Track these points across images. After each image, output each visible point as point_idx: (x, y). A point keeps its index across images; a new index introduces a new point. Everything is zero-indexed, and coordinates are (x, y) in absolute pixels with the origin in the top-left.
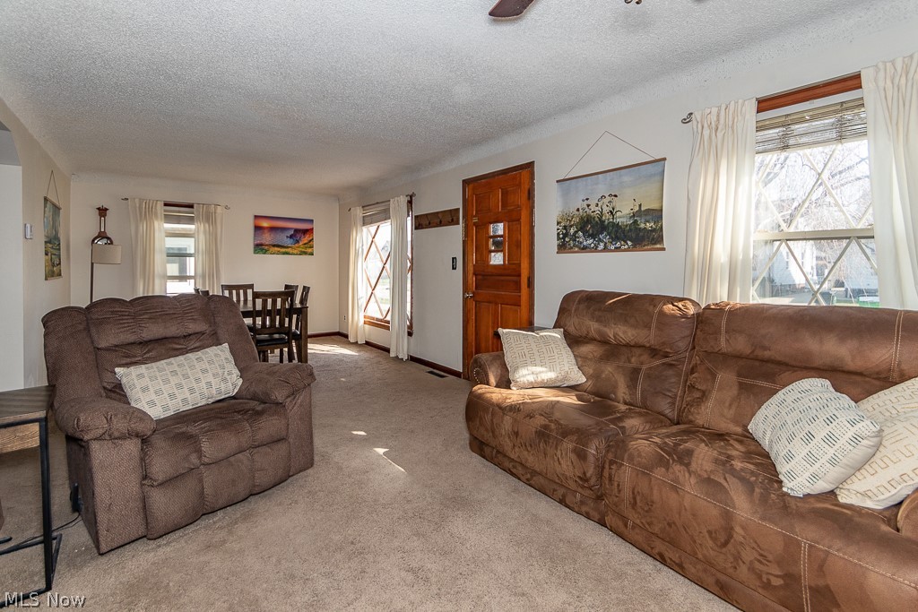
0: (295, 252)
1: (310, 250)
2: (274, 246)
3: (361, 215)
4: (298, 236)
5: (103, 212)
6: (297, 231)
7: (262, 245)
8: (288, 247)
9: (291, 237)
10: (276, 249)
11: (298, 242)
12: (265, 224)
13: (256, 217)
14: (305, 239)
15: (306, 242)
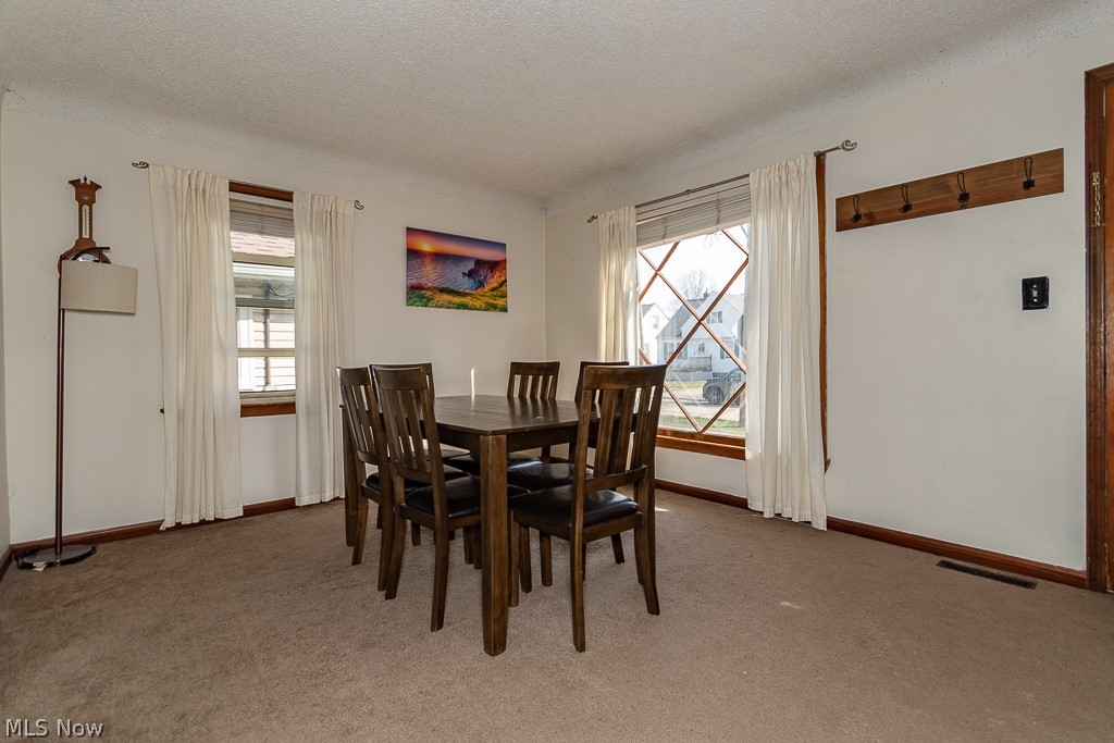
0: (477, 304)
1: (500, 302)
2: (443, 290)
3: (634, 224)
4: (482, 273)
5: (86, 192)
6: (479, 263)
7: (420, 288)
8: (464, 295)
9: (470, 274)
10: (446, 297)
11: (481, 284)
12: (426, 246)
13: (410, 230)
14: (493, 282)
15: (495, 285)
